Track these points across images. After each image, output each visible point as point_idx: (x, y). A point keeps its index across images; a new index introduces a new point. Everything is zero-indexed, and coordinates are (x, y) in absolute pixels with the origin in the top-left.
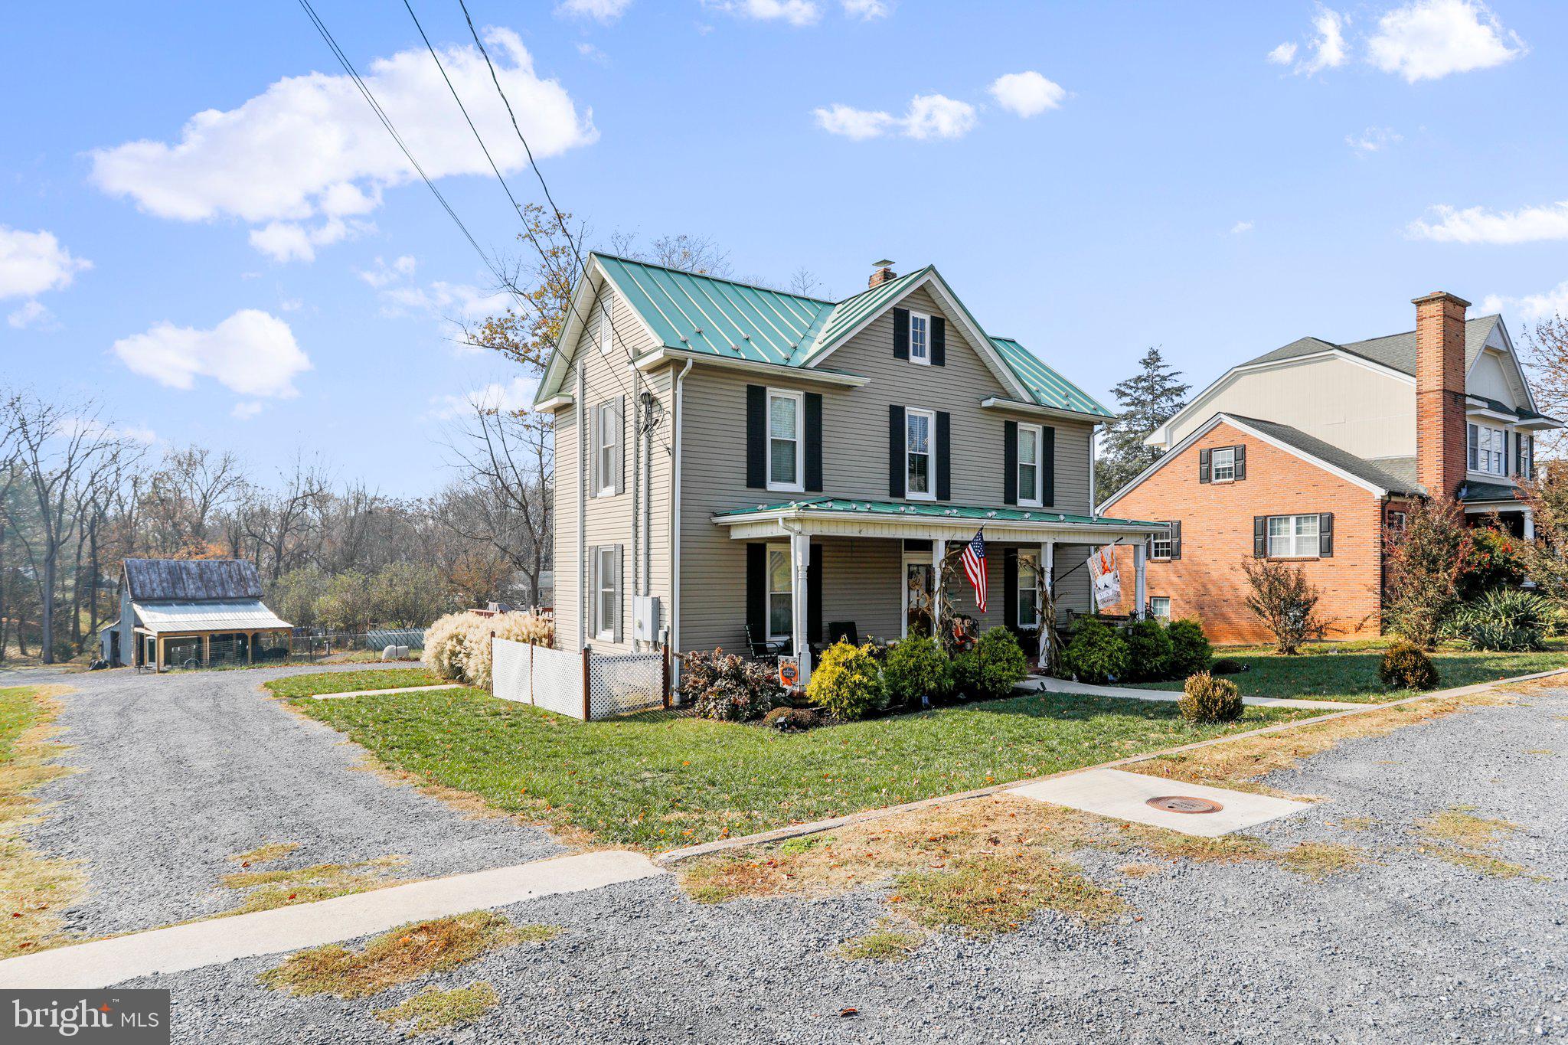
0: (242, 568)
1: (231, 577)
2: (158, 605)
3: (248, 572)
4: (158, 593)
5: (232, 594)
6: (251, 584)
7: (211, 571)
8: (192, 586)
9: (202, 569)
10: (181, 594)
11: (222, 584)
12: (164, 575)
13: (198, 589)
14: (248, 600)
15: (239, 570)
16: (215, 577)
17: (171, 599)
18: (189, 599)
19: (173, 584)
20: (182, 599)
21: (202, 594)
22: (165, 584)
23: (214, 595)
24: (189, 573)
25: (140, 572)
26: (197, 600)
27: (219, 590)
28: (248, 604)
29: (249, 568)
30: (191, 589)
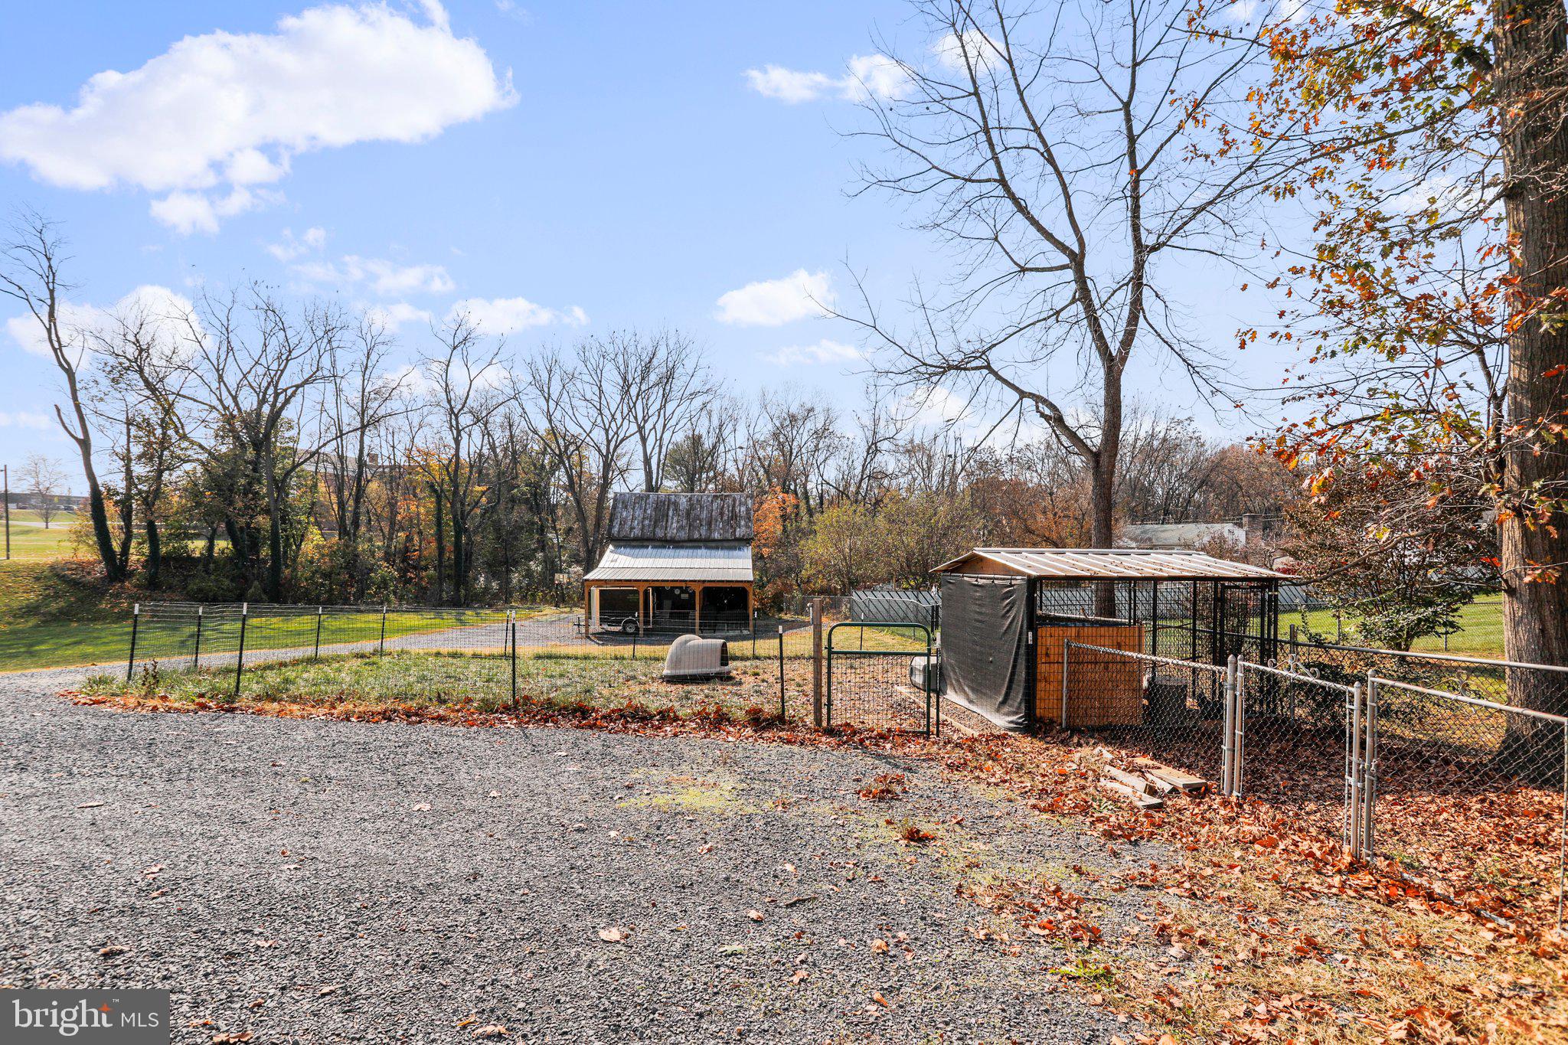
0: (737, 503)
1: (722, 514)
2: (634, 547)
3: (743, 509)
4: (637, 532)
5: (716, 536)
6: (743, 523)
7: (702, 507)
8: (674, 525)
9: (692, 505)
10: (660, 533)
11: (709, 524)
12: (649, 512)
13: (681, 528)
14: (736, 544)
15: (734, 506)
16: (704, 515)
17: (649, 540)
18: (666, 541)
19: (655, 522)
20: (660, 540)
21: (683, 535)
22: (647, 522)
23: (696, 536)
24: (676, 509)
25: (626, 507)
26: (679, 542)
27: (704, 531)
28: (734, 548)
29: (746, 504)
30: (674, 527)
